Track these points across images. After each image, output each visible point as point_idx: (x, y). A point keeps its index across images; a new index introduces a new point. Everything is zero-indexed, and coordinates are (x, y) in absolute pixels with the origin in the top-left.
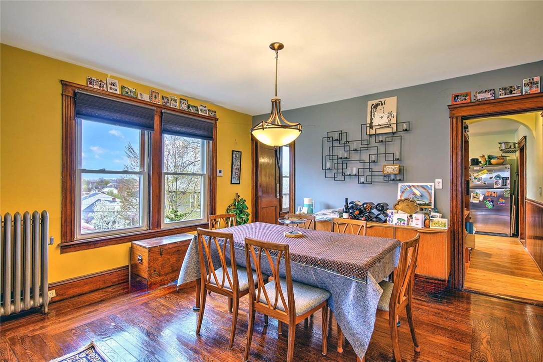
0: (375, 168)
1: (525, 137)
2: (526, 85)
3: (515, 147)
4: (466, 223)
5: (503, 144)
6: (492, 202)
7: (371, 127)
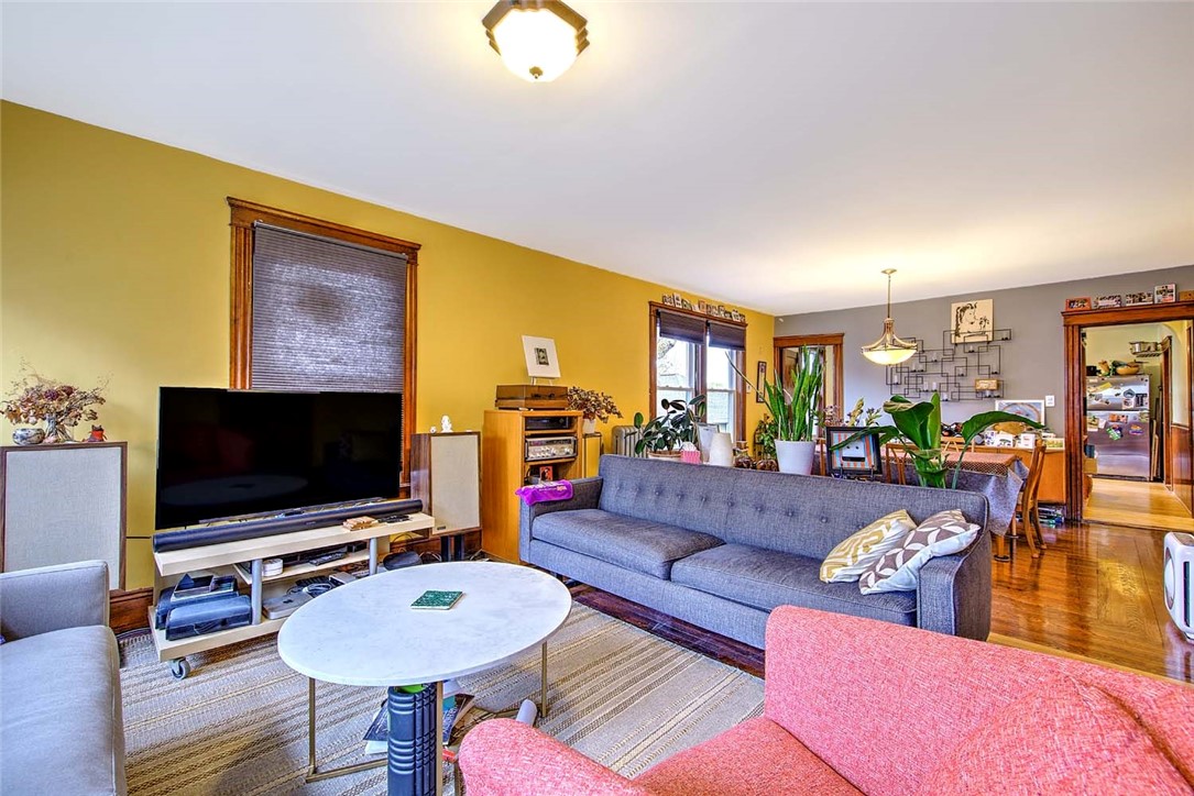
0: (963, 382)
1: (1170, 338)
2: (1160, 292)
3: (1156, 349)
4: (1085, 447)
5: (1137, 345)
6: (1120, 429)
7: (957, 334)
